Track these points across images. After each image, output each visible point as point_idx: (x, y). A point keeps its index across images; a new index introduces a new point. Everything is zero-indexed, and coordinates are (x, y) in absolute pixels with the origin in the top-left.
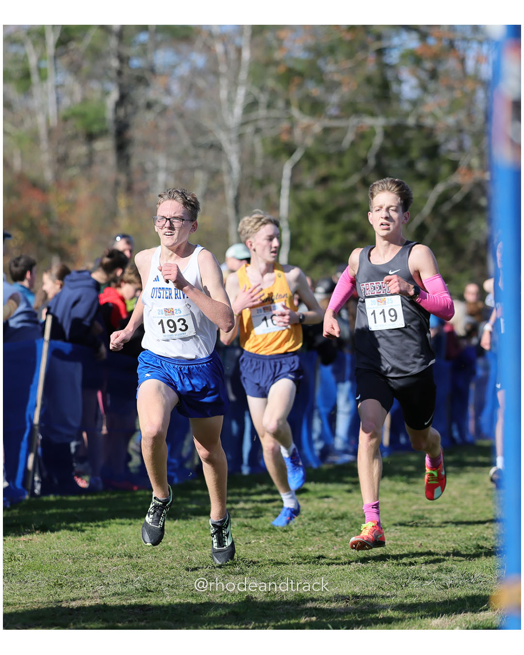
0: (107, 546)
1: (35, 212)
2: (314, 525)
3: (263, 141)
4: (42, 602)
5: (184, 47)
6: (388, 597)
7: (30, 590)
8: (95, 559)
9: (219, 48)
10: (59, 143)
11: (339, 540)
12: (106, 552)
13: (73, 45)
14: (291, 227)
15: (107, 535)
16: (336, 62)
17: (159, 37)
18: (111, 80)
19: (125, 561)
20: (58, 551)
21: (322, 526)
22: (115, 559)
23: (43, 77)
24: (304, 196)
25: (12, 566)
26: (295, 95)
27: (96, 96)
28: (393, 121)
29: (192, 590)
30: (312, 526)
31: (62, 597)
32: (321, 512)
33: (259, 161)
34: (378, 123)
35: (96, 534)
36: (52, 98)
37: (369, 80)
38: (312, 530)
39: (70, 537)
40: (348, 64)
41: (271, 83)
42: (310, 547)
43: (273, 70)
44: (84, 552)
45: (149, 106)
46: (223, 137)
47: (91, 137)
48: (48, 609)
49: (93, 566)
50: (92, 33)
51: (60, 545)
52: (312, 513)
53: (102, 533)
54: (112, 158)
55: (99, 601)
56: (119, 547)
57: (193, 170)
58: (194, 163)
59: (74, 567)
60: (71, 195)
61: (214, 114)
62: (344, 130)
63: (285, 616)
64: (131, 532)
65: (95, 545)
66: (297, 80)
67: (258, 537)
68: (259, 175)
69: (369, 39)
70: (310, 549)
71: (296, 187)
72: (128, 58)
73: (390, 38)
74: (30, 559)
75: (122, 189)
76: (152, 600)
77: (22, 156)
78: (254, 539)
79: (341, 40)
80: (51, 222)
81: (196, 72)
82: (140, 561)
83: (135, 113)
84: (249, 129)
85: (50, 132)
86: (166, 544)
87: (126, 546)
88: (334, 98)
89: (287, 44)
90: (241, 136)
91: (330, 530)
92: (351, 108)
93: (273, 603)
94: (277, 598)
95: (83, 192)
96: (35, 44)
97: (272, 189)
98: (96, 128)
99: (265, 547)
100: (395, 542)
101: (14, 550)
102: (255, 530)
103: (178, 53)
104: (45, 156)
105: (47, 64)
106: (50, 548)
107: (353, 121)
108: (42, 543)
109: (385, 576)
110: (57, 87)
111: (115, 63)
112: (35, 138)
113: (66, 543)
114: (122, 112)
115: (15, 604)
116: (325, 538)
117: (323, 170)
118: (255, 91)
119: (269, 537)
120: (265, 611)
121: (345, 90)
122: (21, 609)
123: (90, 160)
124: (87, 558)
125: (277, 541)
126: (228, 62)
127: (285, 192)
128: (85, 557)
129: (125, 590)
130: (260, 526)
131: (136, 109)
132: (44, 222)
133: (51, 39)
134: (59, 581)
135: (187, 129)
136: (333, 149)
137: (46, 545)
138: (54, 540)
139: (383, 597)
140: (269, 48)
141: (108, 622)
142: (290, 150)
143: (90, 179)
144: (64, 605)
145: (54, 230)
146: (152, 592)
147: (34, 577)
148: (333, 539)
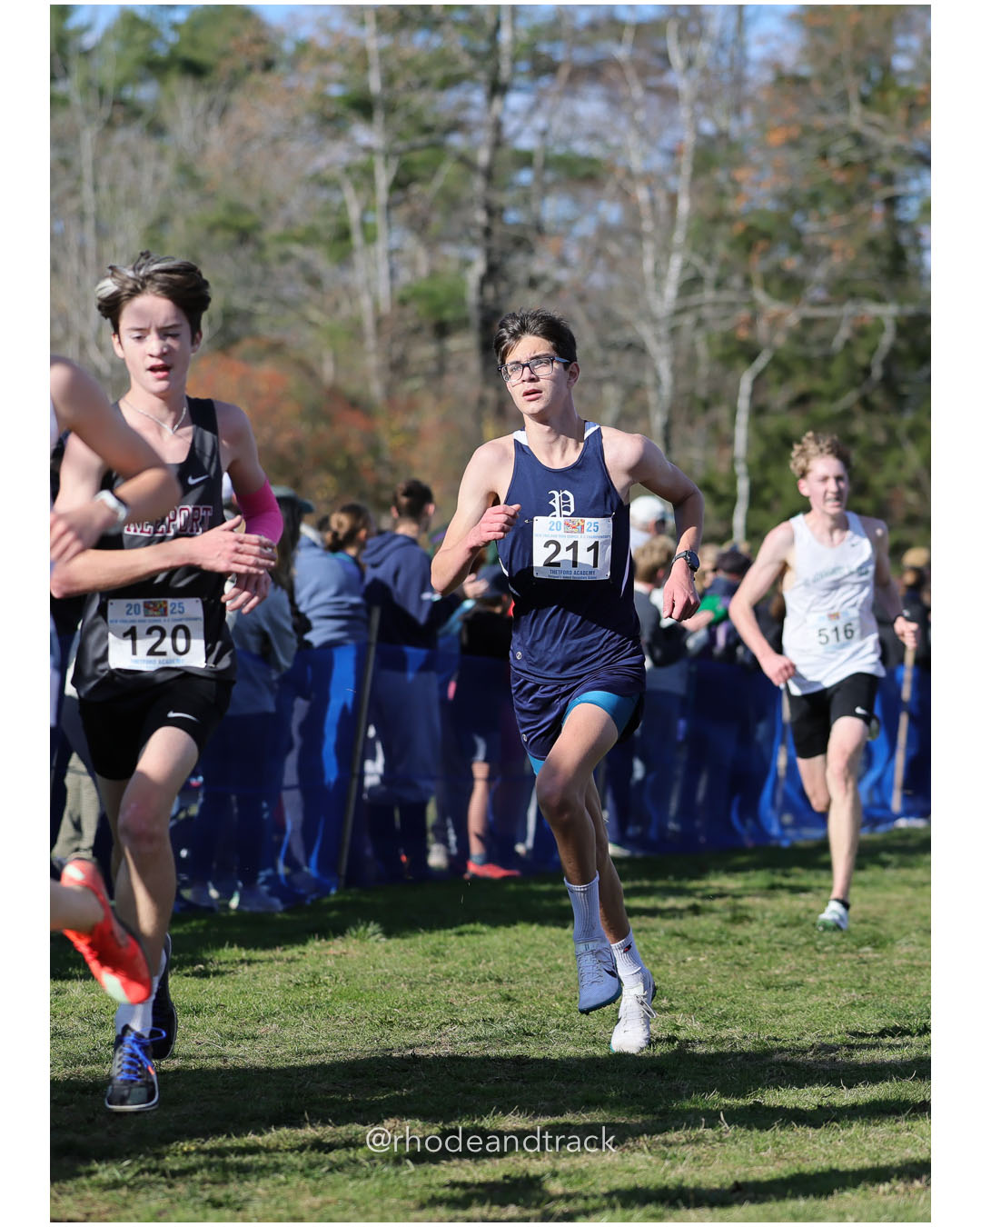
0: (463, 964)
1: (354, 447)
2: (786, 933)
3: (709, 338)
4: (361, 1051)
5: (587, 193)
6: (898, 1046)
7: (344, 1031)
8: (443, 984)
9: (642, 194)
10: (393, 340)
11: (822, 957)
12: (462, 974)
13: (416, 189)
14: (750, 472)
15: (462, 947)
16: (823, 219)
17: (549, 176)
18: (474, 242)
19: (490, 987)
20: (386, 970)
21: (796, 936)
22: (475, 986)
23: (370, 239)
24: (771, 424)
25: (316, 994)
26: (758, 266)
27: (452, 267)
28: (910, 309)
29: (595, 1034)
30: (780, 937)
31: (392, 1043)
32: (795, 914)
33: (703, 370)
34: (888, 312)
35: (445, 945)
36: (384, 270)
37: (872, 246)
38: (781, 943)
39: (405, 950)
40: (842, 220)
41: (721, 249)
42: (777, 968)
43: (723, 229)
44: (427, 973)
45: (533, 283)
46: (646, 333)
47: (442, 330)
48: (370, 1060)
49: (441, 995)
50: (448, 169)
51: (391, 962)
52: (782, 915)
53: (455, 943)
54: (474, 364)
55: (449, 1050)
56: (481, 966)
57: (600, 382)
58: (602, 373)
59: (412, 996)
60: (410, 421)
61: (634, 296)
62: (835, 324)
63: (737, 1075)
64: (500, 943)
65: (445, 962)
66: (761, 245)
67: (697, 952)
68: (702, 392)
69: (874, 180)
70: (777, 972)
71: (758, 411)
72: (502, 210)
73: (906, 180)
74: (343, 983)
75: (489, 413)
76: (533, 1050)
77: (336, 359)
78: (690, 956)
79: (830, 183)
80: (379, 461)
81: (606, 231)
82: (513, 987)
83: (510, 294)
84: (688, 320)
85: (379, 322)
86: (553, 962)
87: (491, 964)
88: (820, 273)
89: (746, 188)
90: (674, 331)
91: (808, 943)
92: (843, 289)
93: (720, 1055)
94: (726, 1048)
95: (429, 416)
96: (357, 187)
97: (722, 412)
98: (449, 314)
99: (708, 967)
100: (909, 962)
101: (318, 968)
102: (692, 941)
103: (577, 200)
104: (371, 360)
105: (378, 219)
106: (374, 966)
107: (849, 308)
108: (364, 958)
109: (893, 1014)
110: (391, 253)
111: (481, 217)
112: (355, 331)
113: (399, 959)
114: (490, 291)
115: (319, 1052)
116: (800, 955)
117: (801, 383)
118: (698, 261)
119: (715, 953)
120: (707, 1066)
121: (836, 260)
122: (328, 1060)
123: (441, 367)
124: (432, 983)
125: (727, 958)
126: (655, 217)
127: (743, 418)
128: (428, 980)
129: (490, 1032)
130: (701, 935)
131: (513, 287)
132: (367, 461)
133: (383, 178)
134: (388, 1017)
135: (591, 319)
136: (816, 352)
137: (369, 962)
138: (381, 954)
139: (890, 1047)
140: (721, 194)
141: (463, 1081)
142: (750, 352)
143: (439, 397)
144: (394, 1055)
145: (384, 475)
146: (532, 1035)
147: (350, 1011)
148: (813, 956)
